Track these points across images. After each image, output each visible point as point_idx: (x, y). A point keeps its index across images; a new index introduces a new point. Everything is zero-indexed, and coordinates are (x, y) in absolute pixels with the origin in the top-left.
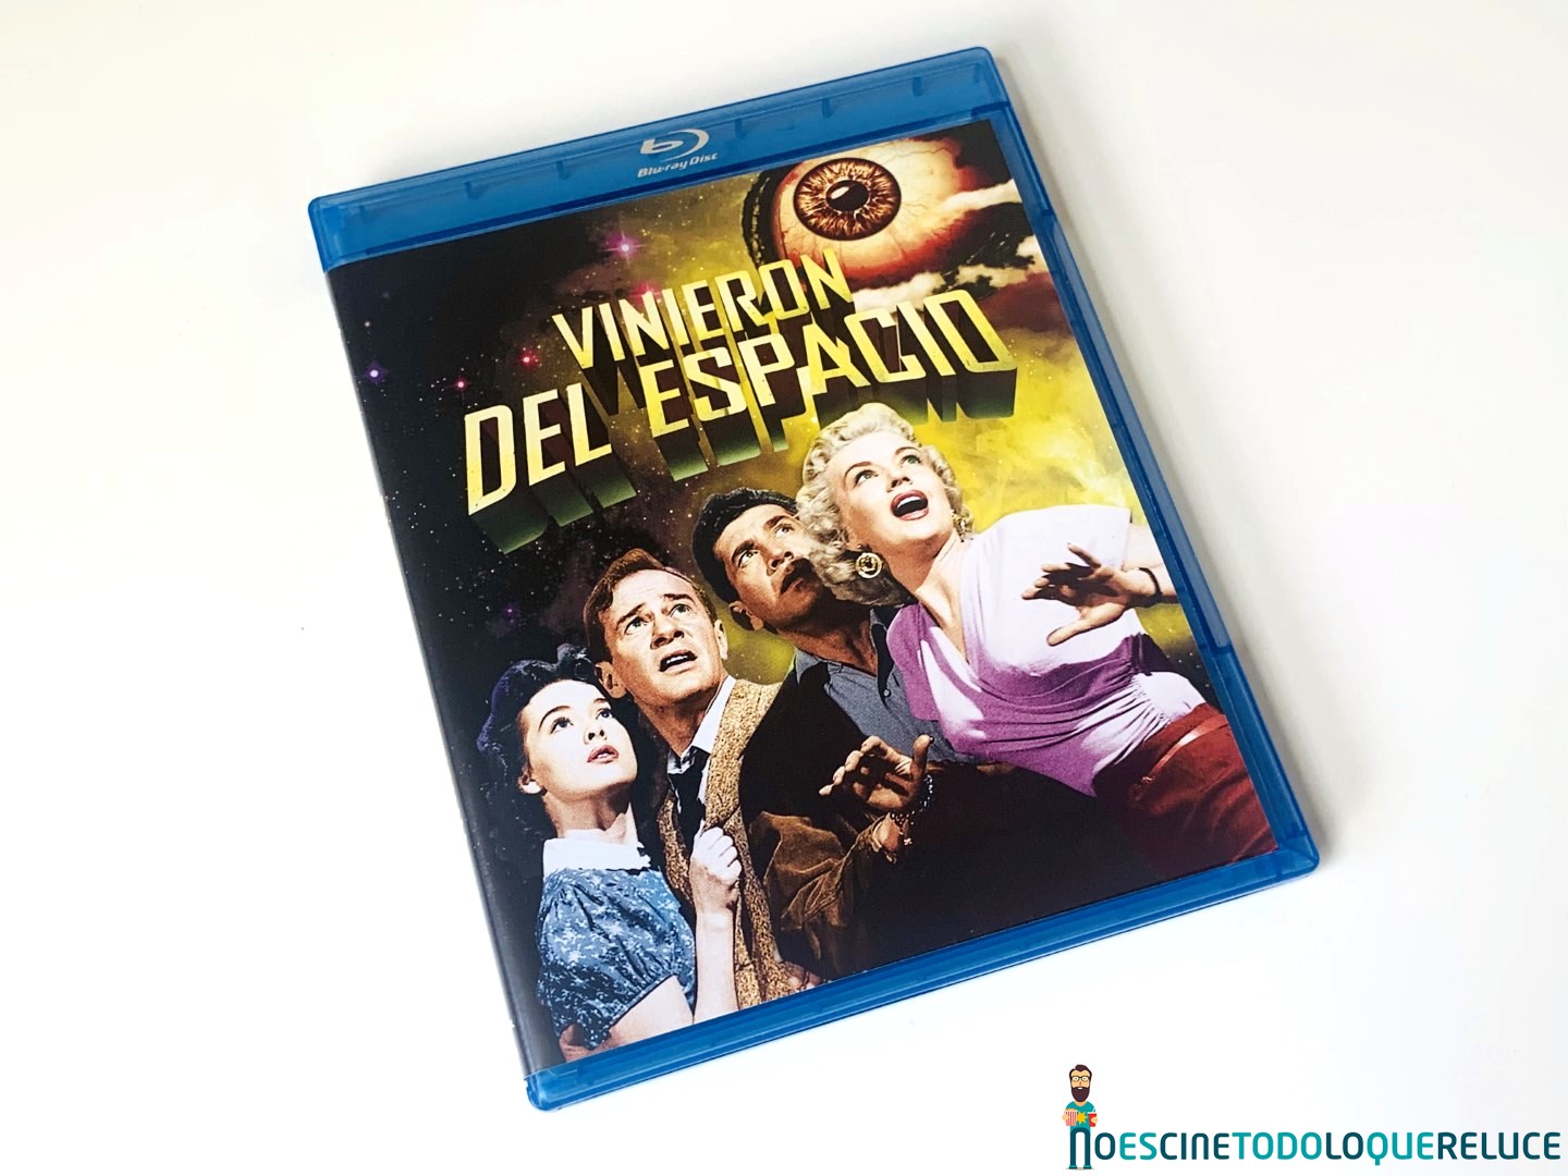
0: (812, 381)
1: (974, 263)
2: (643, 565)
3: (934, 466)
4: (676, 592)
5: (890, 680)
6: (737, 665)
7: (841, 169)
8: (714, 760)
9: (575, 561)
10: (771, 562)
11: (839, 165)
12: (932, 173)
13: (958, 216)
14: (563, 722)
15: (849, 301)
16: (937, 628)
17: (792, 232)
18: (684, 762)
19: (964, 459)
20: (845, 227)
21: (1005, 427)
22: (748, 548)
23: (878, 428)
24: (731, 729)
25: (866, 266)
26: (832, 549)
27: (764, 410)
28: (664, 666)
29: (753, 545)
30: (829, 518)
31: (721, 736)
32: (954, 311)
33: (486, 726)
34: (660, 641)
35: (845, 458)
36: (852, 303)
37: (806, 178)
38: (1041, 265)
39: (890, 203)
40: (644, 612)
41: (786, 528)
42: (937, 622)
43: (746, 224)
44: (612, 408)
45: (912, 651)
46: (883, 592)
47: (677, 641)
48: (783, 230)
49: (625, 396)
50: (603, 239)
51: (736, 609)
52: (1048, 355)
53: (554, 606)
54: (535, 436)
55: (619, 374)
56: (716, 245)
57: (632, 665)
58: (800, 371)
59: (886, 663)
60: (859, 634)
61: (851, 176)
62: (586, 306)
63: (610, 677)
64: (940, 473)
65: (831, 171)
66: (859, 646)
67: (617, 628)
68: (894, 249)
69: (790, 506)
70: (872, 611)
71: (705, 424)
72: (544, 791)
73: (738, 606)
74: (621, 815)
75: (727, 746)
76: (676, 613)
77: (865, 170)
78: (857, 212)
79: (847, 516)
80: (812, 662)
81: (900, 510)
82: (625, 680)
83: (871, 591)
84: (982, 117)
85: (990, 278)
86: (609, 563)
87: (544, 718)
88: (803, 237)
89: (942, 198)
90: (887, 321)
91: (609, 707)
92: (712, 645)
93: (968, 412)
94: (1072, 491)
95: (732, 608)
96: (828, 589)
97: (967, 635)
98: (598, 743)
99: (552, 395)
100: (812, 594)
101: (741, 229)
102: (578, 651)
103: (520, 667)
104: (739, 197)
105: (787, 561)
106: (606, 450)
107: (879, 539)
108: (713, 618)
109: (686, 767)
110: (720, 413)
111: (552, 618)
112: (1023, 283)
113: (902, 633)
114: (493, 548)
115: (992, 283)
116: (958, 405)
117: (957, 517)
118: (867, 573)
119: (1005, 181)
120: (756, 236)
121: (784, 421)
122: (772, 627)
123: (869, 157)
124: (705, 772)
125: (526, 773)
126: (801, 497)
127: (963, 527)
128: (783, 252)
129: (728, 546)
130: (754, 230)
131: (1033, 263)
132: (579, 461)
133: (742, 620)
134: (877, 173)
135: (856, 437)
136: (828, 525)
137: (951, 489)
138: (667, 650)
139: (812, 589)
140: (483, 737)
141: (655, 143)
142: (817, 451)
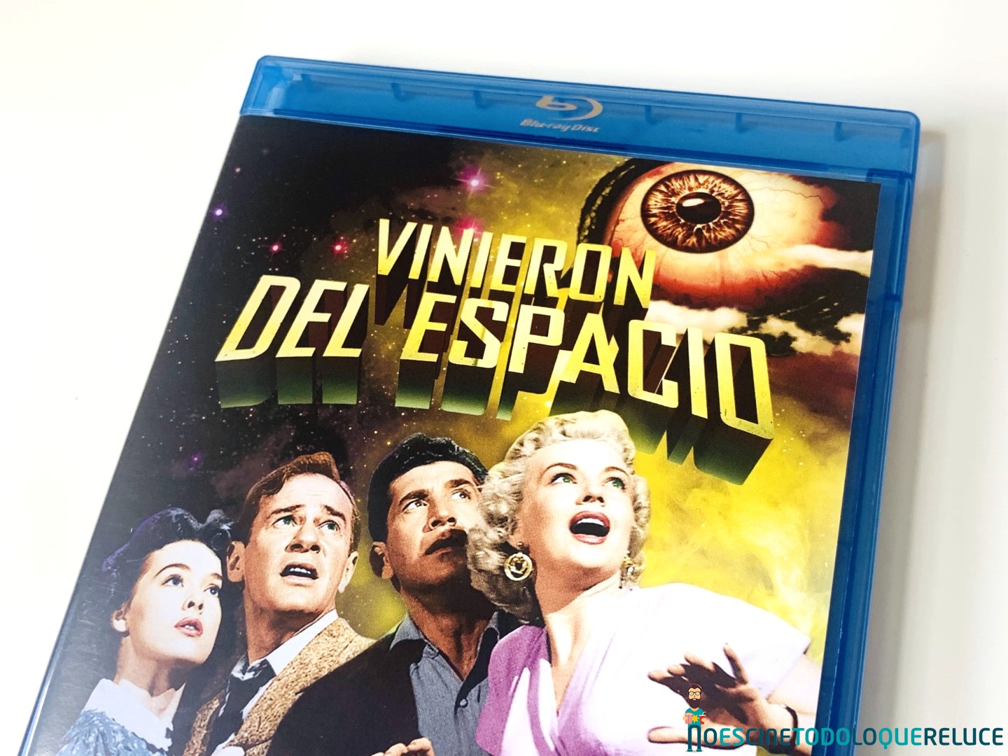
0: (567, 367)
1: (787, 318)
2: (324, 470)
3: (635, 499)
4: (336, 508)
5: (474, 692)
6: (347, 604)
7: (706, 181)
8: (276, 683)
9: (272, 439)
10: (432, 520)
11: (706, 177)
12: (794, 215)
13: (798, 266)
14: (176, 580)
15: (644, 306)
16: (548, 663)
17: (628, 222)
18: (250, 671)
19: (668, 505)
20: (680, 237)
21: (726, 493)
22: (420, 497)
23: (602, 438)
24: (307, 661)
25: (678, 279)
26: (494, 534)
27: (509, 376)
28: (286, 572)
29: (426, 496)
30: (509, 504)
31: (295, 664)
32: (741, 357)
33: (119, 551)
34: (296, 547)
35: (556, 451)
36: (646, 310)
37: (669, 178)
38: (854, 347)
39: (737, 230)
40: (299, 513)
41: (465, 494)
42: (551, 657)
43: (590, 201)
44: (382, 317)
45: (511, 672)
46: (516, 599)
47: (311, 554)
48: (620, 218)
49: (398, 312)
50: (460, 169)
51: (377, 549)
52: (813, 440)
53: (232, 472)
54: (308, 314)
55: (405, 291)
56: (553, 209)
57: (262, 556)
58: (561, 352)
59: (479, 673)
60: (471, 631)
61: (712, 191)
62: (412, 221)
63: (237, 559)
64: (637, 509)
65: (696, 179)
66: (465, 643)
67: (269, 517)
68: (715, 274)
69: (480, 475)
70: (495, 613)
71: (451, 366)
72: (126, 633)
73: (380, 547)
74: (172, 690)
75: (294, 676)
76: (326, 527)
77: (729, 190)
78: (699, 226)
79: (526, 507)
80: (413, 635)
81: (578, 527)
82: (248, 570)
83: (506, 592)
84: (876, 179)
85: (794, 339)
86: (298, 454)
87: (164, 569)
88: (635, 231)
89: (791, 243)
90: (669, 340)
91: (220, 587)
92: (339, 572)
93: (698, 461)
94: (760, 590)
95: (375, 546)
96: (469, 572)
97: (572, 685)
98: (192, 614)
99: (340, 286)
100: (452, 569)
101: (583, 204)
102: (226, 522)
103: (174, 513)
104: (597, 174)
105: (448, 526)
106: (355, 353)
107: (543, 545)
108: (353, 547)
109: (249, 676)
110: (469, 362)
111: (223, 482)
112: (827, 357)
113: (512, 650)
114: (216, 396)
115: (795, 345)
116: (692, 449)
117: (628, 560)
118: (512, 573)
119: (863, 249)
120: (593, 214)
121: (520, 393)
122: (397, 582)
123: (739, 180)
124: (262, 690)
125: (123, 609)
126: (494, 472)
127: (628, 573)
128: (609, 238)
129: (404, 487)
130: (594, 208)
131: (848, 341)
132: (327, 353)
133: (376, 563)
134: (739, 197)
135: (577, 437)
136: (504, 509)
137: (639, 529)
138: (299, 558)
139: (455, 563)
140: (110, 560)
141: (554, 100)
142: (534, 435)
